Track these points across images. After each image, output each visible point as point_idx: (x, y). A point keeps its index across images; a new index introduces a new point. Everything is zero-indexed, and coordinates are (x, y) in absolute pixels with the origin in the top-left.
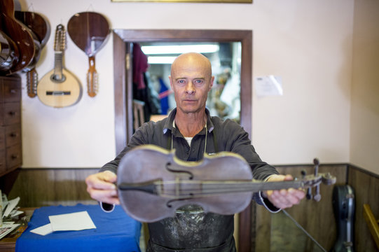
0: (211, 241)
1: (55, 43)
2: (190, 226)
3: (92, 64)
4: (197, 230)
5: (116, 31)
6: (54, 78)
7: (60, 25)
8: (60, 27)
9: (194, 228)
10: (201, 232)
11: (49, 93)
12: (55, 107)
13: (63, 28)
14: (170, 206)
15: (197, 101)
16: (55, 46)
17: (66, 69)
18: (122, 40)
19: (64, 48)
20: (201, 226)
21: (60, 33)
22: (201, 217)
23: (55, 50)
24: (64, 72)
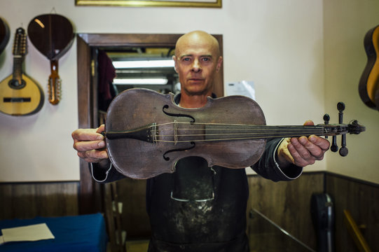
0: (221, 234)
1: (15, 47)
2: (197, 217)
3: (54, 68)
4: (205, 222)
5: (80, 35)
6: (12, 84)
7: (20, 28)
8: (20, 31)
9: (201, 219)
10: (209, 224)
11: (7, 100)
12: (13, 115)
13: (23, 31)
14: (167, 159)
15: (204, 80)
16: (14, 50)
17: (25, 75)
18: (87, 44)
19: (24, 52)
20: (209, 217)
21: (20, 36)
22: (209, 207)
23: (14, 54)
24: (24, 77)
